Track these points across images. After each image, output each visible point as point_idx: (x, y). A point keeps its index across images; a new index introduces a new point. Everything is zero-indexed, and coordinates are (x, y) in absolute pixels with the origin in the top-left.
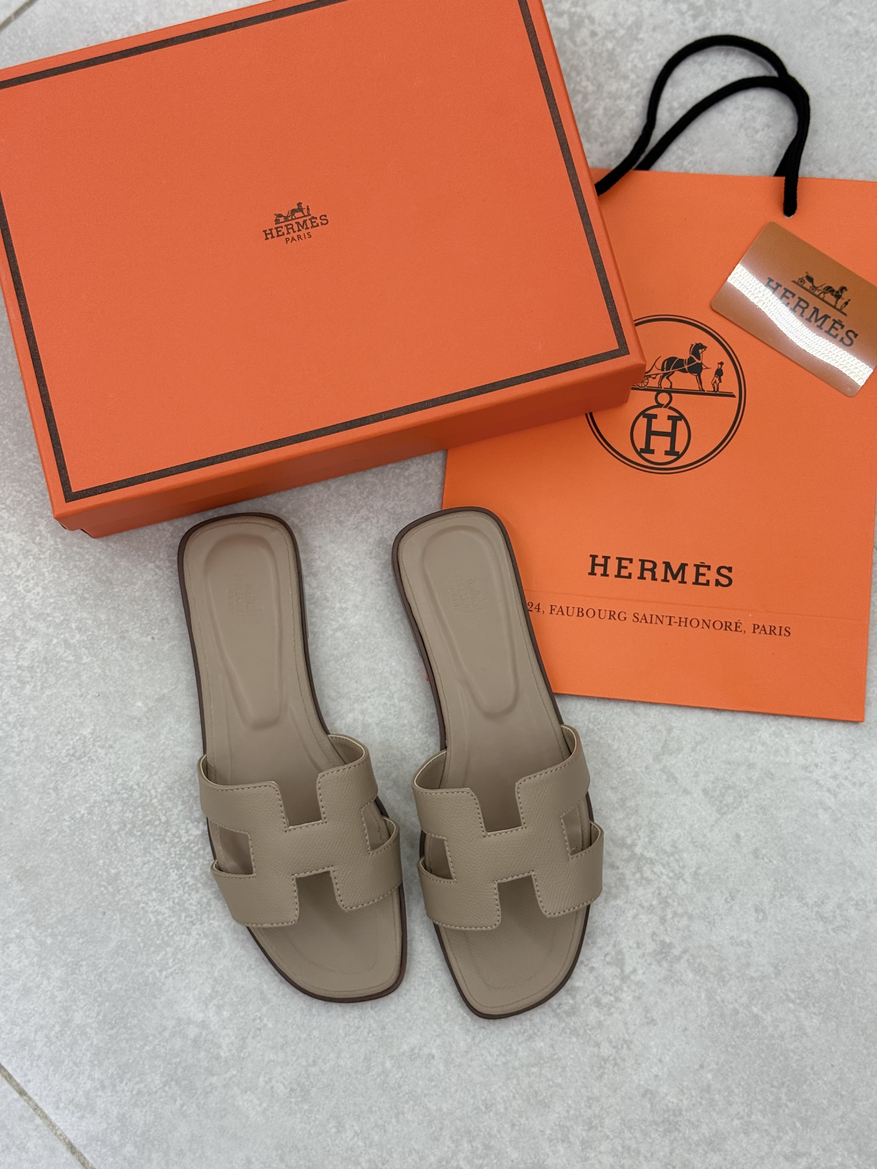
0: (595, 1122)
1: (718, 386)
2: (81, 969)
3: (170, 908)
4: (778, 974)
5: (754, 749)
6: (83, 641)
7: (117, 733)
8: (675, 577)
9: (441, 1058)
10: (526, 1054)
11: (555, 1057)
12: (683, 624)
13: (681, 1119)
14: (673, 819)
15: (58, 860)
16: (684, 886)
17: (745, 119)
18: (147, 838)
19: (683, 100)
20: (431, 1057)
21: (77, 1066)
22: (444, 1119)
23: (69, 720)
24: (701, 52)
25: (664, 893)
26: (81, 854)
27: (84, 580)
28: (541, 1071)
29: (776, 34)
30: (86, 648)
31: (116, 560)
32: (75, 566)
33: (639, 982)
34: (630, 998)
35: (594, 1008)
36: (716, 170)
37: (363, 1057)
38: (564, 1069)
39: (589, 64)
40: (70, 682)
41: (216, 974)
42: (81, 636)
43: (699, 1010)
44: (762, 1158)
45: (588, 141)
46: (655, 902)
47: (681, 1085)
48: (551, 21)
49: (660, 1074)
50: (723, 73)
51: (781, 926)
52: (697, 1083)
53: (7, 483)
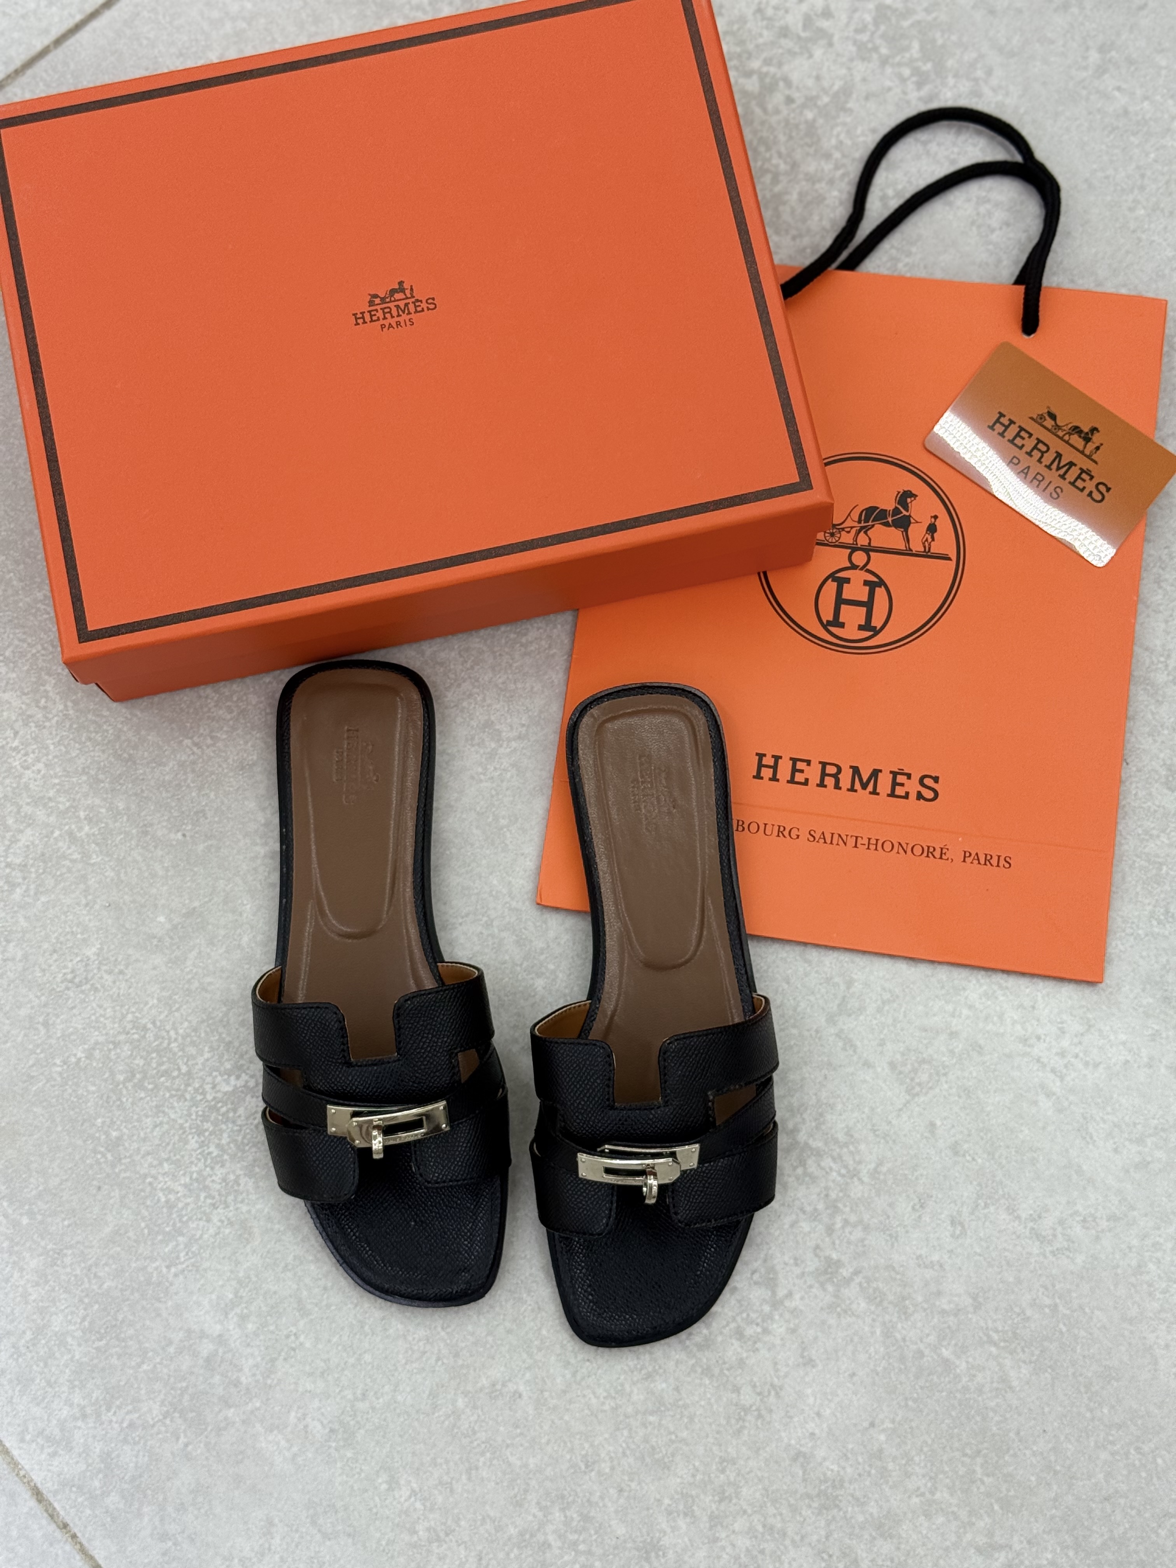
0: (730, 1491)
1: (930, 545)
2: (65, 1259)
3: (185, 1186)
4: (977, 1307)
5: (957, 1013)
6: (94, 835)
7: (130, 955)
8: (864, 786)
9: (530, 1398)
10: (642, 1397)
11: (680, 1403)
12: (872, 847)
13: (842, 1493)
14: (848, 1099)
15: (42, 1115)
16: (861, 1187)
17: (978, 214)
18: (161, 1093)
19: (900, 187)
20: (517, 1395)
21: (51, 1386)
22: (530, 1479)
23: (69, 937)
24: (926, 127)
25: (833, 1195)
26: (73, 1109)
27: (99, 756)
28: (660, 1420)
29: (1022, 111)
30: (97, 844)
31: (143, 733)
32: (90, 739)
33: (795, 1309)
34: (782, 1330)
35: (734, 1341)
36: (939, 275)
37: (427, 1392)
38: (691, 1419)
39: (782, 138)
40: (73, 887)
41: (241, 1274)
42: (91, 829)
43: (872, 1349)
44: (947, 1549)
45: (777, 232)
46: (821, 1206)
47: (844, 1447)
48: (736, 82)
49: (817, 1431)
50: (952, 157)
51: (984, 1244)
52: (865, 1447)
53: (8, 629)
